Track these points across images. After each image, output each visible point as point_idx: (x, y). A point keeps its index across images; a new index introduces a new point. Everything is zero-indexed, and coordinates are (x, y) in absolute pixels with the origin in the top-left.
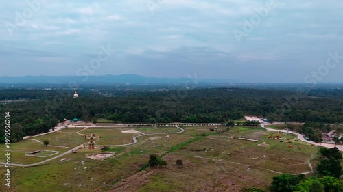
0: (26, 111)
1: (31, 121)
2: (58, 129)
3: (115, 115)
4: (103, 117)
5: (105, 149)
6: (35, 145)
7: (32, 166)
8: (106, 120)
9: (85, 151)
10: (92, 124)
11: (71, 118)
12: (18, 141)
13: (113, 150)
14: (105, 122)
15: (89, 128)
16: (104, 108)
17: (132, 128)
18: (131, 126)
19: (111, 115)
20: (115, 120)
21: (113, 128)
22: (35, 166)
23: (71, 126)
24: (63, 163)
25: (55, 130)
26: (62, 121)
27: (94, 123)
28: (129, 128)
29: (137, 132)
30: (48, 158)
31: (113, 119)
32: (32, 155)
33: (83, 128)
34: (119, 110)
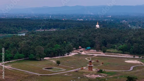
0: (50, 38)
1: (52, 46)
2: (72, 54)
3: (124, 45)
4: (114, 48)
5: (100, 72)
6: (51, 64)
7: (45, 76)
8: (116, 51)
9: (85, 71)
10: (102, 53)
11: (85, 47)
12: (41, 60)
13: (107, 73)
14: (115, 53)
15: (97, 56)
16: (117, 39)
17: (136, 59)
18: (137, 57)
19: (121, 46)
20: (124, 51)
21: (119, 58)
22: (46, 76)
23: (83, 53)
24: (65, 76)
25: (70, 55)
26: (77, 48)
27: (104, 52)
28: (134, 59)
29: (139, 62)
30: (57, 72)
31: (122, 50)
32: (47, 70)
33: (93, 56)
34: (130, 41)
